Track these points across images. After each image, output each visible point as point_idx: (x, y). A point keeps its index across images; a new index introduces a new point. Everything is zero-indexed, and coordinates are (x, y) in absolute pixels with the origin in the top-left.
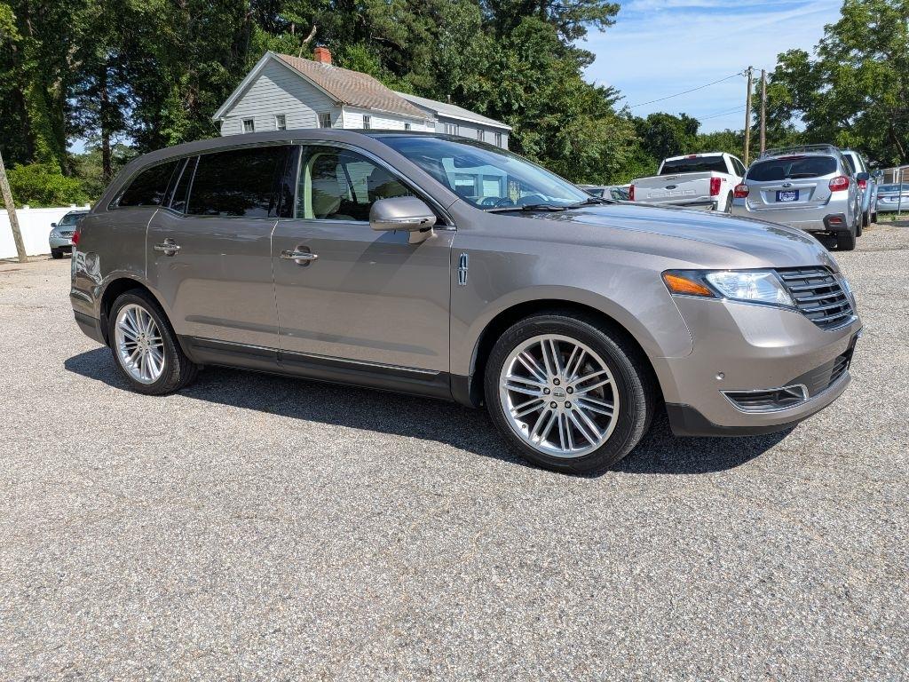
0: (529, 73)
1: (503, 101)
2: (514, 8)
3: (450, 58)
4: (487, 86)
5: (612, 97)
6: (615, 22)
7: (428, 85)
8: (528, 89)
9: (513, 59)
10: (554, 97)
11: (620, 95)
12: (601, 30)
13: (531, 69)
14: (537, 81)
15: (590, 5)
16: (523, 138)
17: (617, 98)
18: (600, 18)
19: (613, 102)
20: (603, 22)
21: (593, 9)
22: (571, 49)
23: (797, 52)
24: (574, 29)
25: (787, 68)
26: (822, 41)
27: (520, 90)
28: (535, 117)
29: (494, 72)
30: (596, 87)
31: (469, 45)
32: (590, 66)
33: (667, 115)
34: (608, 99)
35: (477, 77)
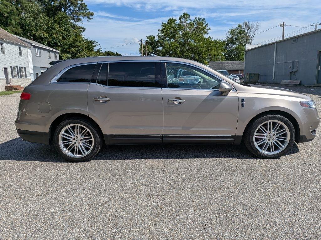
0: (64, 32)
1: (54, 41)
2: (53, 8)
3: (30, 23)
4: (46, 35)
5: (95, 44)
6: (92, 19)
7: (20, 32)
8: (64, 38)
9: (57, 27)
10: (74, 42)
11: (98, 44)
12: (88, 20)
13: (64, 31)
14: (67, 36)
15: (83, 11)
16: (63, 56)
17: (97, 45)
18: (87, 16)
19: (95, 46)
20: (88, 18)
21: (84, 13)
22: (76, 25)
23: (152, 36)
24: (77, 19)
25: (150, 41)
26: (158, 34)
27: (60, 38)
28: (67, 48)
29: (49, 30)
30: (89, 40)
31: (37, 19)
32: (84, 32)
33: (111, 52)
34: (94, 45)
35: (42, 31)
